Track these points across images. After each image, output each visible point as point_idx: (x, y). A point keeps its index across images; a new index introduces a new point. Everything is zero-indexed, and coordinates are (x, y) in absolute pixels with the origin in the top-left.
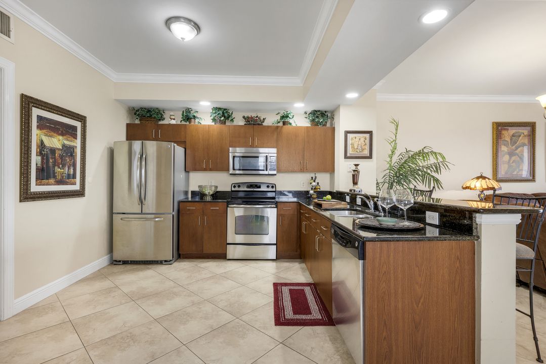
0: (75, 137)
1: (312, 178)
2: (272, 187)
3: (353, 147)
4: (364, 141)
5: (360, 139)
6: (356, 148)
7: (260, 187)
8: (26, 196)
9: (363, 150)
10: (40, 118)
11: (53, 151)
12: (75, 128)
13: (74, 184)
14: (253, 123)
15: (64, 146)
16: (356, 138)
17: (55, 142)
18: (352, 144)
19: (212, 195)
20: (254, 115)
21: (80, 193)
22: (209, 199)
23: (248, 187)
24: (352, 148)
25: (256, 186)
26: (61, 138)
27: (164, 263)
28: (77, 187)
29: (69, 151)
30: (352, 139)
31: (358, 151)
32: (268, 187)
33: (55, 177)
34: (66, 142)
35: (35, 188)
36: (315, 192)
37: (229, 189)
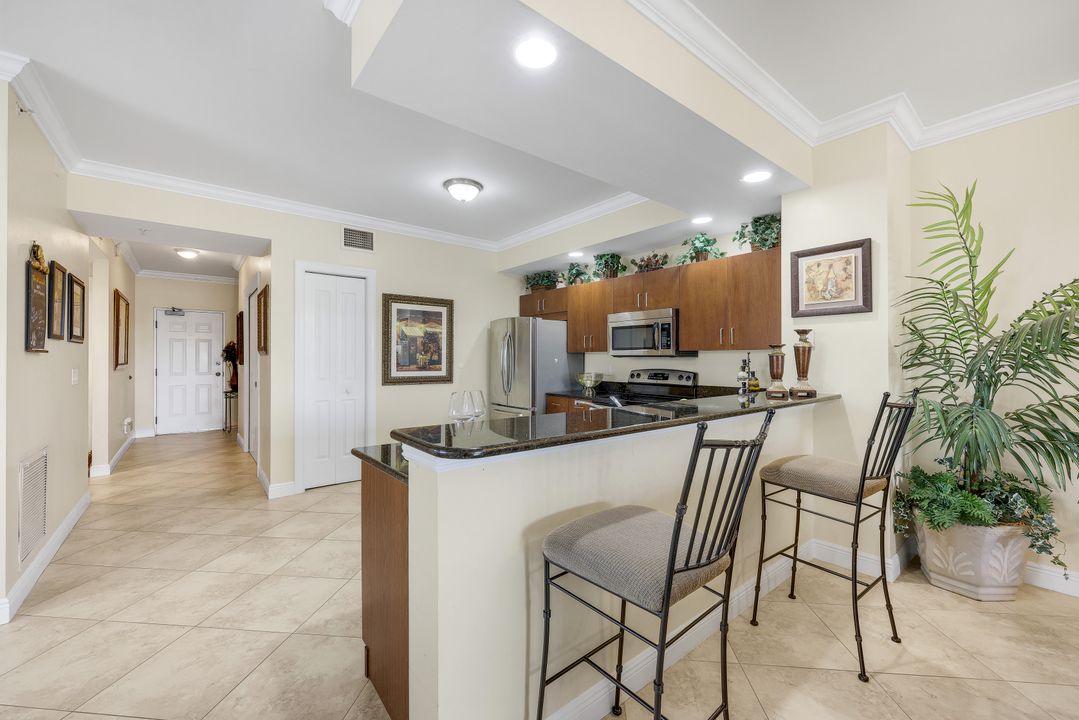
0: (439, 323)
2: (687, 378)
3: (812, 287)
4: (845, 269)
5: (831, 266)
6: (820, 289)
7: (666, 378)
8: (387, 380)
9: (841, 292)
10: (399, 311)
11: (414, 339)
12: (439, 314)
13: (440, 370)
15: (426, 333)
16: (819, 265)
17: (417, 330)
18: (811, 283)
19: (594, 388)
21: (448, 379)
22: (588, 393)
23: (650, 377)
24: (809, 290)
25: (662, 375)
26: (422, 326)
28: (443, 373)
29: (432, 338)
30: (809, 269)
31: (828, 296)
33: (416, 363)
34: (429, 330)
35: (395, 373)
37: (625, 379)
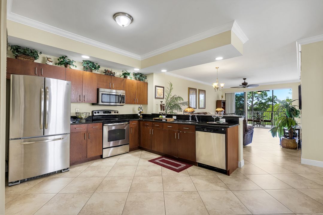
1: (139, 107)
2: (117, 112)
7: (110, 113)
9: (161, 95)
14: (109, 74)
16: (159, 89)
18: (158, 92)
20: (110, 70)
22: (84, 121)
23: (104, 113)
24: (158, 94)
25: (108, 112)
27: (63, 171)
32: (115, 112)
36: (141, 114)
